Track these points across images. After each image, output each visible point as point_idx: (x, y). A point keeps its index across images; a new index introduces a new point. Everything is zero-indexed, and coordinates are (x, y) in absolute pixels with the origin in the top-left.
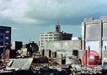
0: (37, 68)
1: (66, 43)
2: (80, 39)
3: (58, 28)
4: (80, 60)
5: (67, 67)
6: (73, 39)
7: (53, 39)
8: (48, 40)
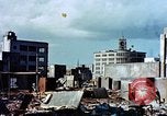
0: (90, 106)
4: (158, 93)
7: (115, 61)
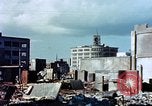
1: (109, 61)
2: (129, 54)
3: (97, 40)
5: (111, 95)
6: (118, 54)
7: (90, 56)
8: (83, 56)
